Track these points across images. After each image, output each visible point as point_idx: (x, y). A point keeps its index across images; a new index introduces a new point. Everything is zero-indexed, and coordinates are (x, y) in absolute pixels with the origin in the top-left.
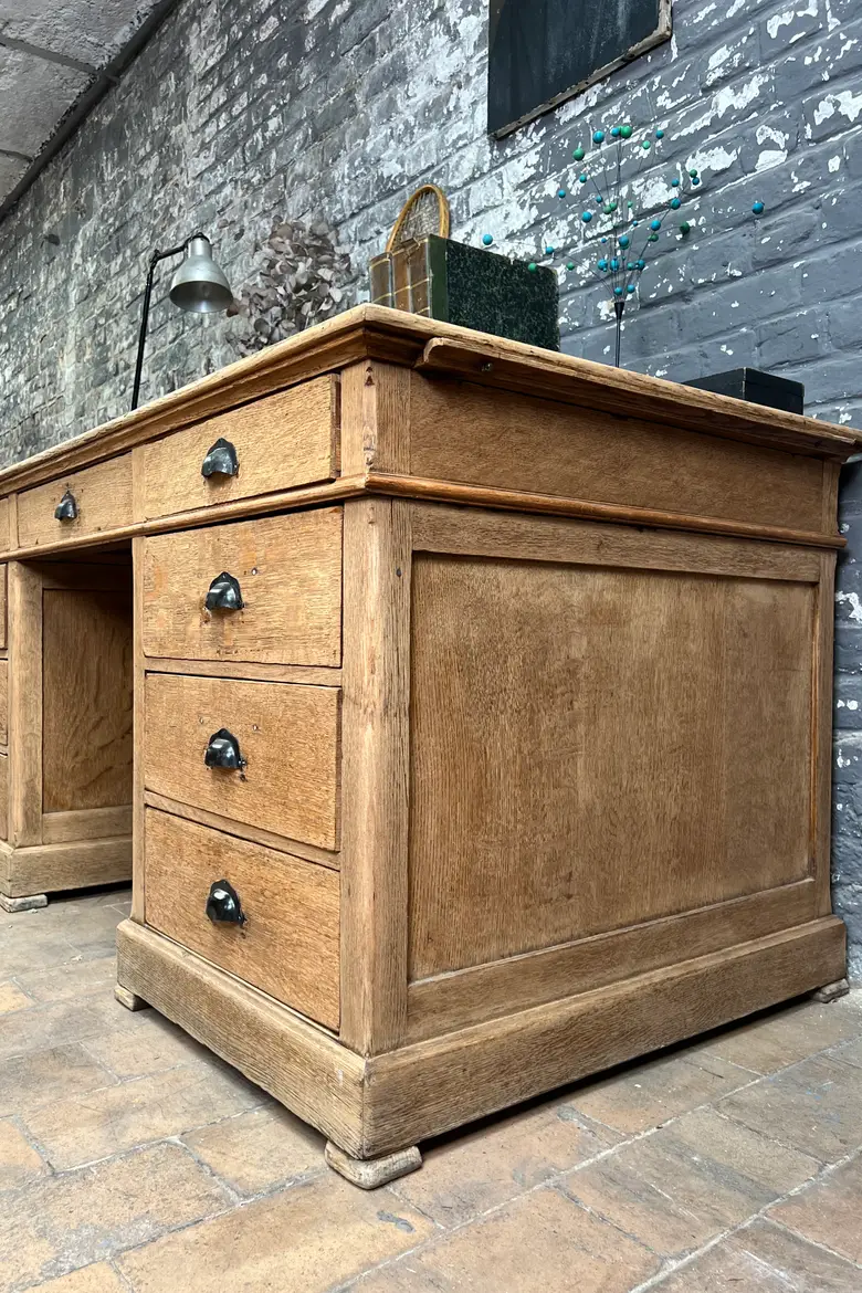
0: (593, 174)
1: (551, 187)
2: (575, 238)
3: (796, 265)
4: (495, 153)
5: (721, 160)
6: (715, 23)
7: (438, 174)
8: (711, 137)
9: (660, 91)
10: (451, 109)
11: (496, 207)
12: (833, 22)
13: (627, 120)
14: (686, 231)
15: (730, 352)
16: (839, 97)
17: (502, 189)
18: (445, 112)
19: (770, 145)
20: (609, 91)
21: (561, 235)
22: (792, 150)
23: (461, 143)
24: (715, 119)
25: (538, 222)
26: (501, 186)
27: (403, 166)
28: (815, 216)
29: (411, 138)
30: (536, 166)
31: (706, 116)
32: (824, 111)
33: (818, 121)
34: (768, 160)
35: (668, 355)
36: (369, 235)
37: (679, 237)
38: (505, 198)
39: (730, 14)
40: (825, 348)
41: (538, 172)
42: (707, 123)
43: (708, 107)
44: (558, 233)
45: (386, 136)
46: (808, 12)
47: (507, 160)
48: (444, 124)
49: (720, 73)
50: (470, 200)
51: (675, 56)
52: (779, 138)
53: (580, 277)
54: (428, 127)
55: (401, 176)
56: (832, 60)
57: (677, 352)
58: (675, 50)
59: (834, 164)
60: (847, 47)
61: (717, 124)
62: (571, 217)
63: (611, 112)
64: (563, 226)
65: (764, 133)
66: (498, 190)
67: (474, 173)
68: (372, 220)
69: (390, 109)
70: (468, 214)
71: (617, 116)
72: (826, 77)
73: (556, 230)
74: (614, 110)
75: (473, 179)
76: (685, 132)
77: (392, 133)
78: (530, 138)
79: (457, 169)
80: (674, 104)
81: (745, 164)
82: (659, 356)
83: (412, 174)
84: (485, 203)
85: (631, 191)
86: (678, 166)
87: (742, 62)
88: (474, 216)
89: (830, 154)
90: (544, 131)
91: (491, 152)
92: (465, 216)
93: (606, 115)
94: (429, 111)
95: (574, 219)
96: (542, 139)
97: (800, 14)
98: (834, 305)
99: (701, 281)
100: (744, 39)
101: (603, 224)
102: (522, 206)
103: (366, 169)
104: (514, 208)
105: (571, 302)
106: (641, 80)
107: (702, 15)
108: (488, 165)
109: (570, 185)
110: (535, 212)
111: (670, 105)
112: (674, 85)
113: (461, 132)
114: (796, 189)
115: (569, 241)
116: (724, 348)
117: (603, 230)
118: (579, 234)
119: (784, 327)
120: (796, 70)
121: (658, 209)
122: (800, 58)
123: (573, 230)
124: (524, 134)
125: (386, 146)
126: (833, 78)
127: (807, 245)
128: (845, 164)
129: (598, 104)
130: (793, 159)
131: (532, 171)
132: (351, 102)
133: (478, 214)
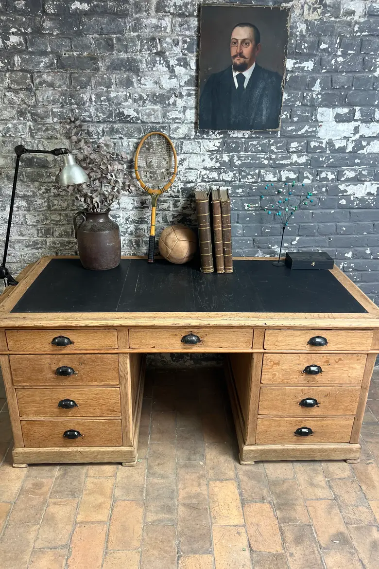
0: (245, 161)
1: (226, 158)
2: (236, 179)
3: (311, 211)
4: (198, 134)
5: (292, 176)
6: (294, 133)
7: (164, 128)
8: (289, 167)
9: (272, 145)
10: (171, 103)
11: (196, 154)
12: (328, 152)
13: (260, 148)
14: (279, 192)
15: (290, 229)
16: (328, 173)
17: (200, 149)
18: (167, 103)
19: (307, 178)
20: (254, 136)
21: (230, 176)
22: (313, 180)
23: (177, 121)
24: (291, 163)
25: (219, 168)
26: (200, 147)
27: (138, 114)
28: (317, 201)
29: (143, 104)
30: (219, 147)
31: (288, 160)
32: (323, 175)
33: (321, 177)
34: (306, 181)
35: (271, 226)
36: (115, 137)
37: (276, 193)
38: (201, 152)
39: (300, 133)
40: (316, 234)
41: (219, 150)
42: (289, 163)
43: (289, 158)
44: (229, 175)
45: (126, 95)
46: (322, 145)
47: (203, 138)
48: (165, 107)
49: (294, 149)
50: (183, 146)
51: (279, 136)
52: (310, 176)
53: (238, 193)
54: (155, 104)
55: (137, 119)
56: (327, 162)
57: (273, 225)
58: (279, 134)
59: (324, 189)
60: (332, 160)
61: (291, 164)
62: (235, 172)
63: (253, 142)
64: (231, 174)
65: (306, 174)
66: (198, 148)
67: (185, 137)
68: (117, 132)
69: (128, 83)
70: (181, 151)
71: (255, 145)
72: (325, 166)
73: (228, 174)
74: (255, 143)
75: (184, 138)
76: (281, 162)
77: (130, 96)
78: (216, 135)
79: (176, 131)
80: (277, 151)
81: (299, 179)
82: (267, 225)
83: (145, 120)
84: (191, 151)
85: (259, 172)
86: (277, 171)
87: (301, 150)
88: (184, 153)
89: (323, 186)
90: (222, 136)
91: (196, 132)
92: (179, 152)
93: (251, 143)
94: (157, 98)
95: (236, 173)
96: (221, 138)
97: (320, 145)
98: (320, 224)
99: (283, 208)
100: (303, 143)
101: (248, 179)
102: (212, 159)
103: (109, 104)
104: (207, 158)
105: (234, 201)
106: (266, 138)
107: (290, 128)
108: (193, 136)
109: (235, 161)
110: (218, 165)
111: (275, 150)
112: (278, 145)
113: (178, 117)
114: (314, 192)
115: (233, 180)
116: (288, 228)
117: (247, 181)
118: (237, 178)
119: (306, 227)
120: (317, 160)
121: (270, 181)
122: (319, 158)
123: (235, 176)
124: (214, 133)
125: (126, 100)
126: (326, 167)
127: (314, 207)
128: (326, 190)
129: (248, 138)
130: (313, 183)
131: (216, 148)
132: (94, 64)
133: (186, 153)
